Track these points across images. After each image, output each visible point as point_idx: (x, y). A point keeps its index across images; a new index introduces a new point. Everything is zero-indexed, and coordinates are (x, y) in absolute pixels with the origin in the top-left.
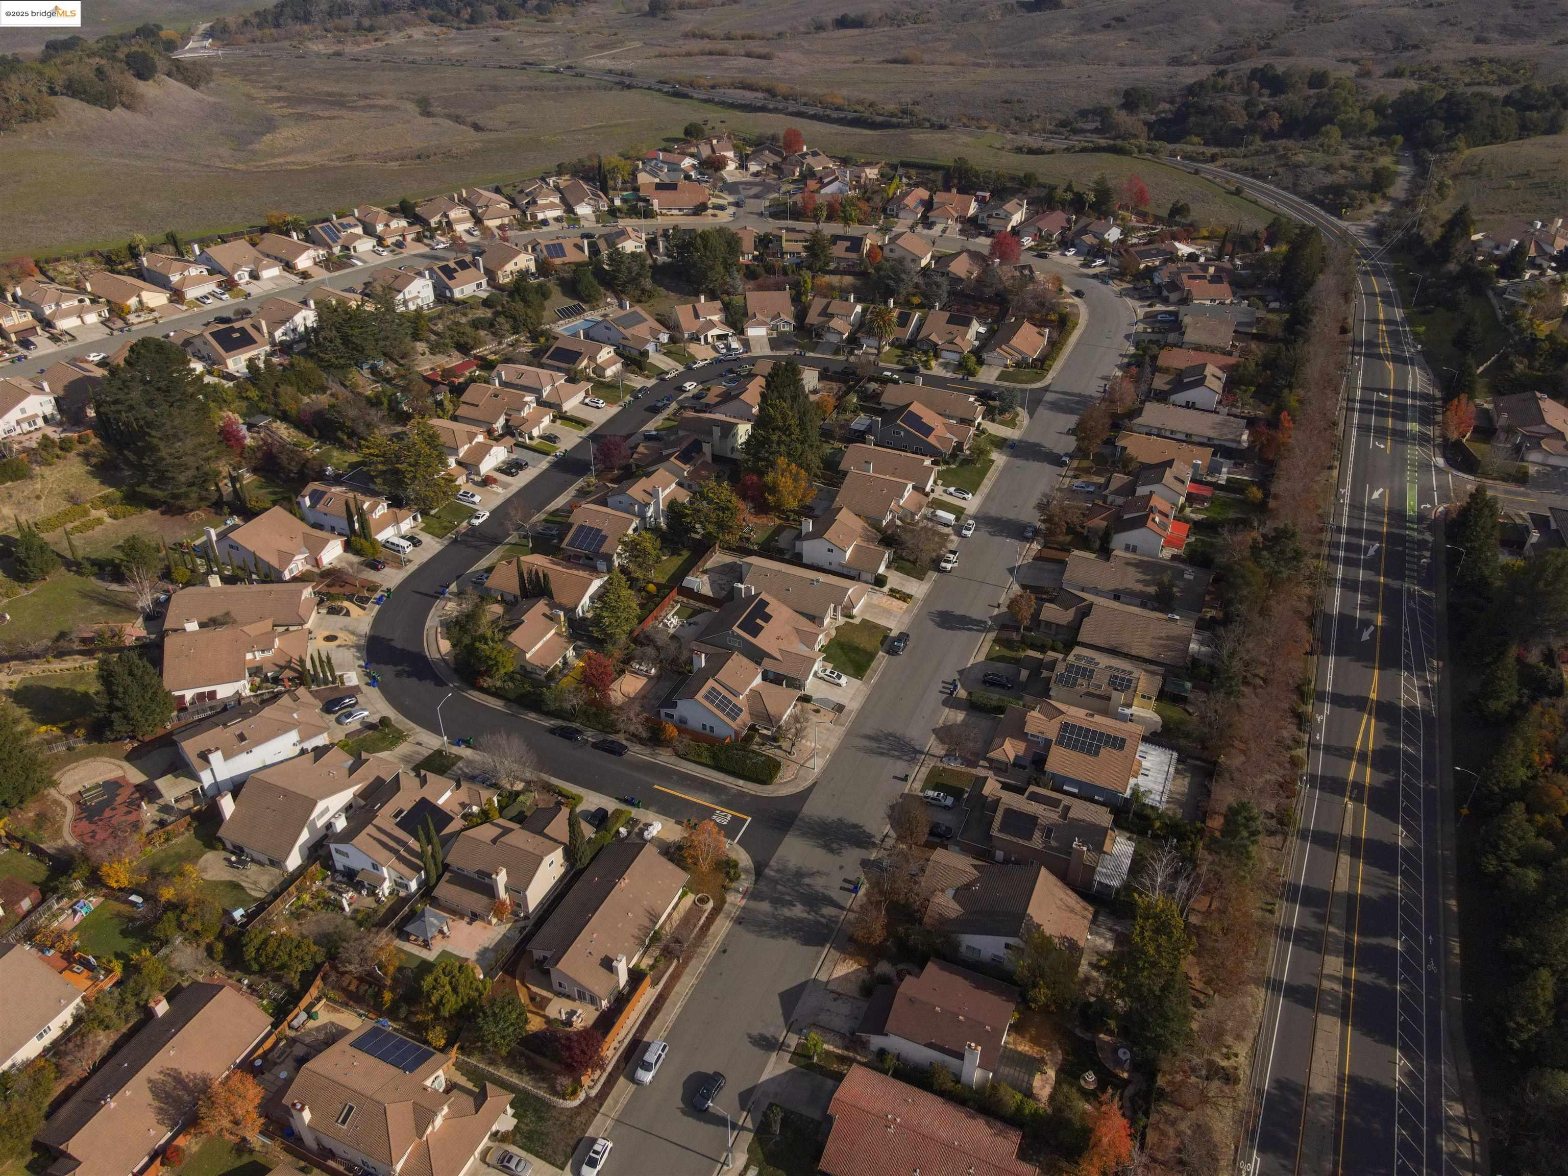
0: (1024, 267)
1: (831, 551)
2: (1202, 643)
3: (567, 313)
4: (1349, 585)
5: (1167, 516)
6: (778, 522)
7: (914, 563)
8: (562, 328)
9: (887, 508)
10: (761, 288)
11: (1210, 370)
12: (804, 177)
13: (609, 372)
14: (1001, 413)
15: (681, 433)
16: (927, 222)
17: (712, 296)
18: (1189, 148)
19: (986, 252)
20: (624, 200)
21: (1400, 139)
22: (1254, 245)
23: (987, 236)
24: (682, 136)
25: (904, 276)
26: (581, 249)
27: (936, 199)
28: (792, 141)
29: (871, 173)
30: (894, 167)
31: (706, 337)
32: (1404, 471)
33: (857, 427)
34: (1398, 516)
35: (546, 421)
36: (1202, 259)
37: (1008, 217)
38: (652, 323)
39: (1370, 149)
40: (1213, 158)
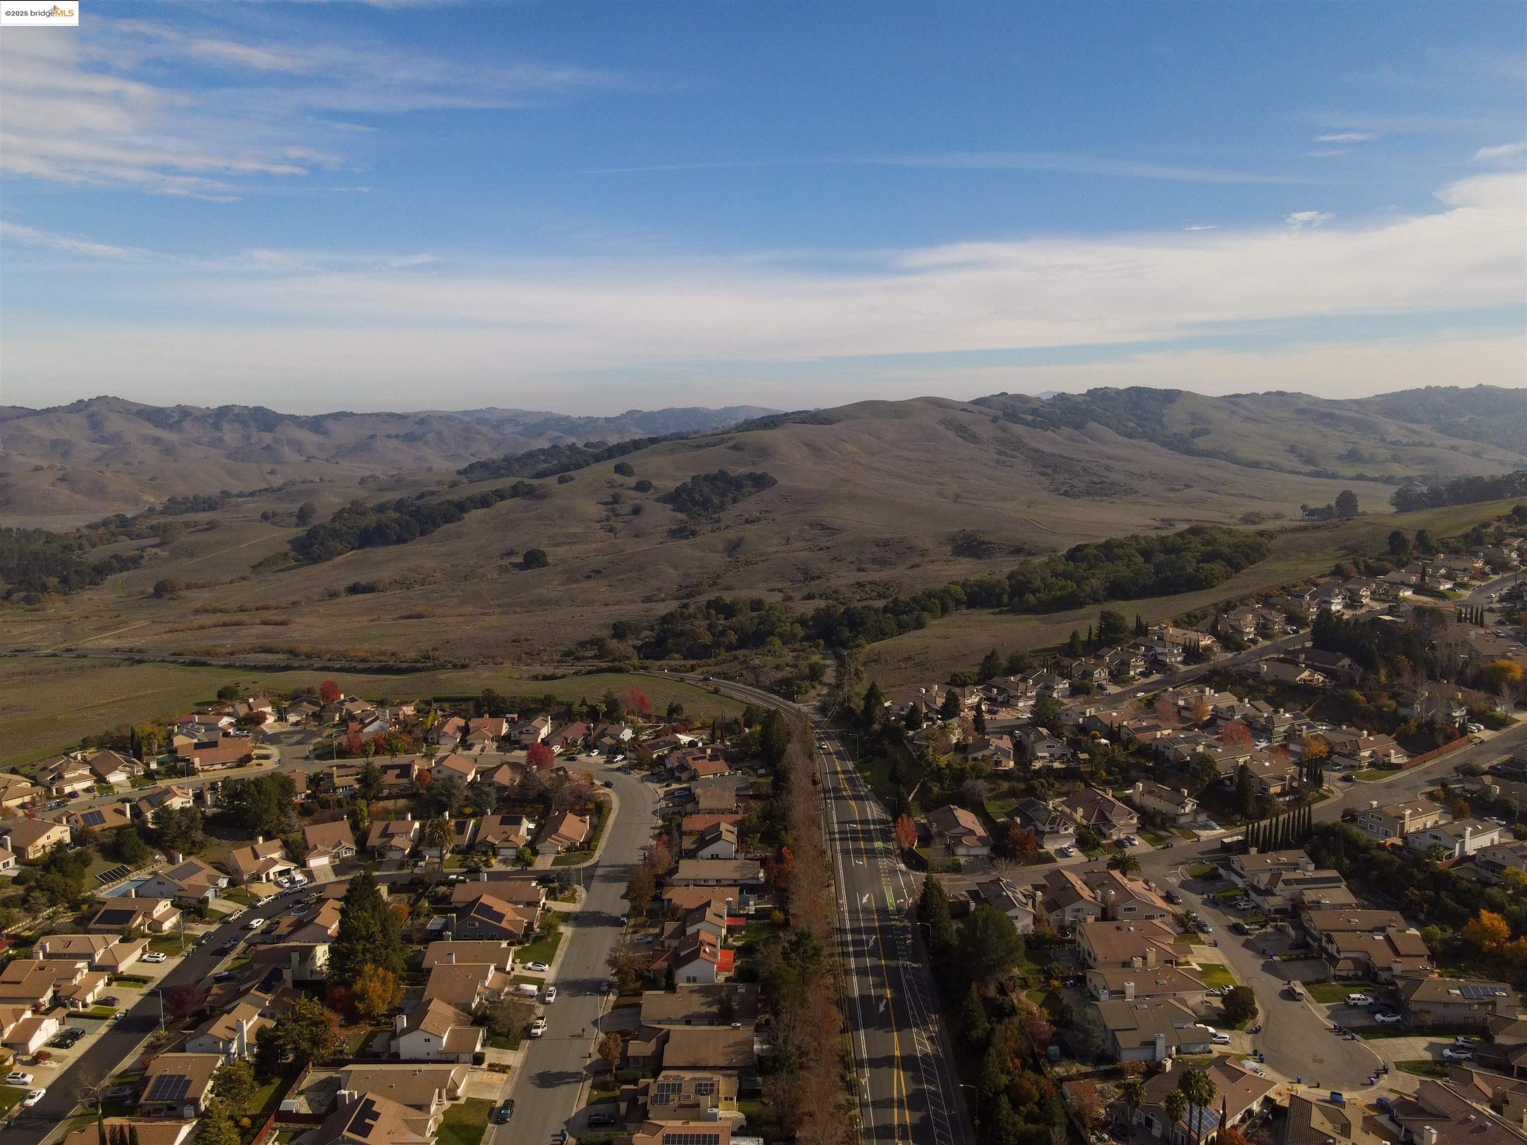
0: (559, 769)
1: (428, 1040)
2: (762, 1043)
3: (110, 877)
4: (862, 972)
5: (714, 946)
6: (369, 1029)
7: (507, 1036)
8: (106, 892)
9: (474, 992)
10: (316, 822)
11: (724, 827)
12: (344, 721)
13: (167, 926)
14: (561, 892)
15: (256, 966)
16: (466, 744)
17: (268, 837)
18: (672, 663)
19: (523, 762)
20: (160, 763)
21: (822, 642)
22: (736, 727)
23: (521, 749)
24: (215, 699)
25: (454, 791)
26: (123, 813)
27: (471, 724)
28: (329, 691)
29: (409, 710)
30: (428, 703)
31: (268, 875)
32: (879, 880)
33: (433, 928)
34: (883, 912)
35: (101, 984)
36: (700, 744)
37: (537, 732)
38: (209, 870)
39: (803, 651)
40: (693, 668)
